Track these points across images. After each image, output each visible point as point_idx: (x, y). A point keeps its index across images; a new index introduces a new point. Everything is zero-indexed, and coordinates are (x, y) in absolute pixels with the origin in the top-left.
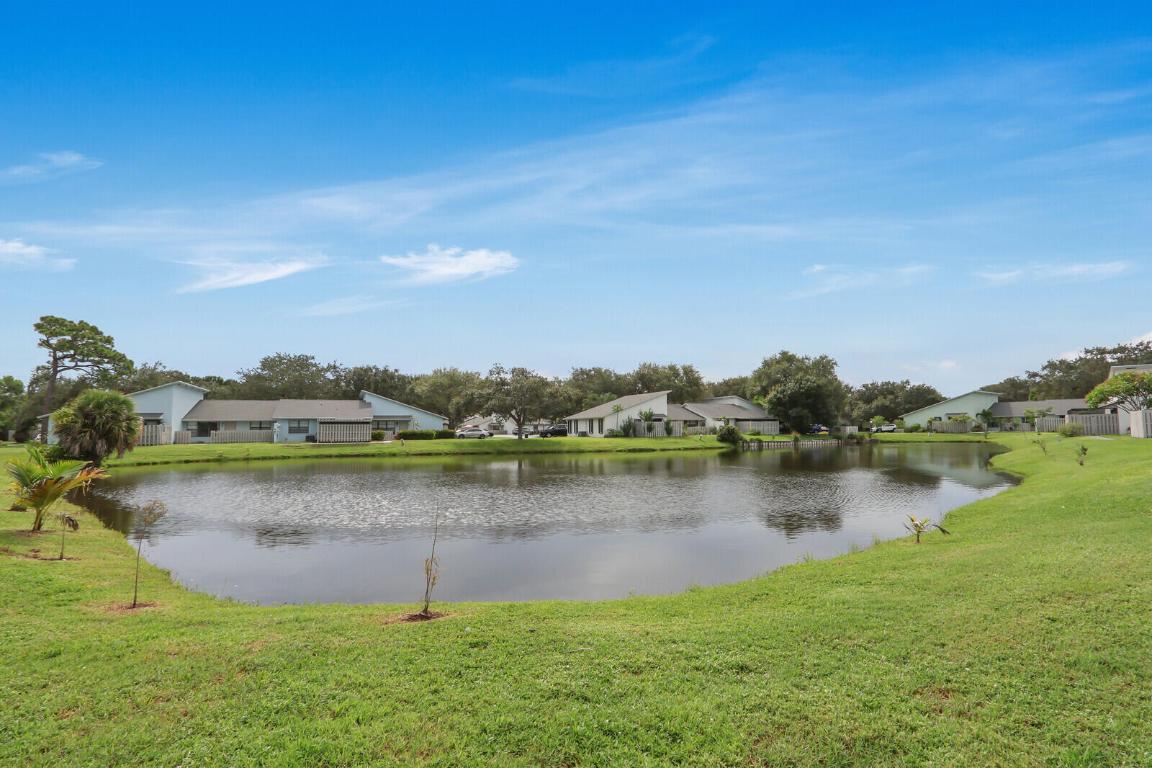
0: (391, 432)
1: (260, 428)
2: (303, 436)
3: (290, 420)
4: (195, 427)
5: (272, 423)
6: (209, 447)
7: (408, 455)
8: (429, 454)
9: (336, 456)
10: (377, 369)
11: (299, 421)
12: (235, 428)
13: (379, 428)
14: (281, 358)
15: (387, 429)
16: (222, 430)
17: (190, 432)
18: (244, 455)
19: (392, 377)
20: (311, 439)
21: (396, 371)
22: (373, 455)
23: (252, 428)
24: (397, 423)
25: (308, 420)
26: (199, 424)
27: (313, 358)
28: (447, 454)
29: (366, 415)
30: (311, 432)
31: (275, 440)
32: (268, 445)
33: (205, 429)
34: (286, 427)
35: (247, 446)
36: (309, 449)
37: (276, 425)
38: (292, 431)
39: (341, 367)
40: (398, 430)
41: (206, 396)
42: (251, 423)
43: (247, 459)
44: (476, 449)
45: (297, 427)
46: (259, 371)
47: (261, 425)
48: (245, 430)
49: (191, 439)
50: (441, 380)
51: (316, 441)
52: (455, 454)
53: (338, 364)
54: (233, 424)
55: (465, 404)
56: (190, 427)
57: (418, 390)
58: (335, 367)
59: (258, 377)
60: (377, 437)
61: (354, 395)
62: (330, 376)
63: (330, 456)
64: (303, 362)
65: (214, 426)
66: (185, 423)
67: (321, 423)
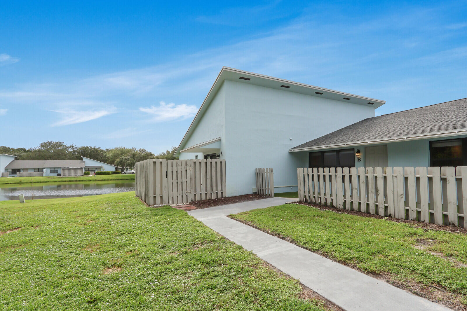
0: (94, 172)
1: (39, 171)
2: (56, 174)
3: (50, 168)
4: (11, 171)
5: (43, 169)
6: (17, 178)
7: (96, 180)
8: (105, 180)
9: (68, 181)
10: (91, 147)
11: (54, 168)
12: (28, 171)
13: (88, 171)
14: (49, 143)
15: (92, 171)
16: (22, 172)
17: (8, 173)
18: (30, 181)
19: (97, 151)
20: (59, 175)
21: (99, 148)
22: (82, 181)
23: (35, 171)
24: (96, 168)
25: (58, 168)
26: (12, 170)
27: (63, 143)
28: (111, 180)
29: (82, 166)
30: (59, 173)
31: (44, 176)
32: (41, 178)
33: (15, 171)
34: (49, 170)
35: (32, 178)
36: (58, 179)
37: (44, 170)
38: (51, 172)
39: (75, 147)
40: (96, 171)
41: (16, 159)
42: (34, 169)
43: (31, 183)
44: (123, 178)
45: (53, 170)
46: (40, 148)
47: (39, 170)
48: (32, 172)
49: (9, 175)
50: (117, 152)
51: (61, 176)
52: (115, 180)
53: (74, 145)
54: (27, 169)
55: (120, 162)
56: (8, 171)
57: (108, 156)
58: (73, 147)
59: (39, 151)
60: (86, 174)
61: (79, 158)
62: (70, 150)
63: (65, 181)
64: (59, 145)
65: (19, 170)
66: (6, 169)
67: (63, 169)
